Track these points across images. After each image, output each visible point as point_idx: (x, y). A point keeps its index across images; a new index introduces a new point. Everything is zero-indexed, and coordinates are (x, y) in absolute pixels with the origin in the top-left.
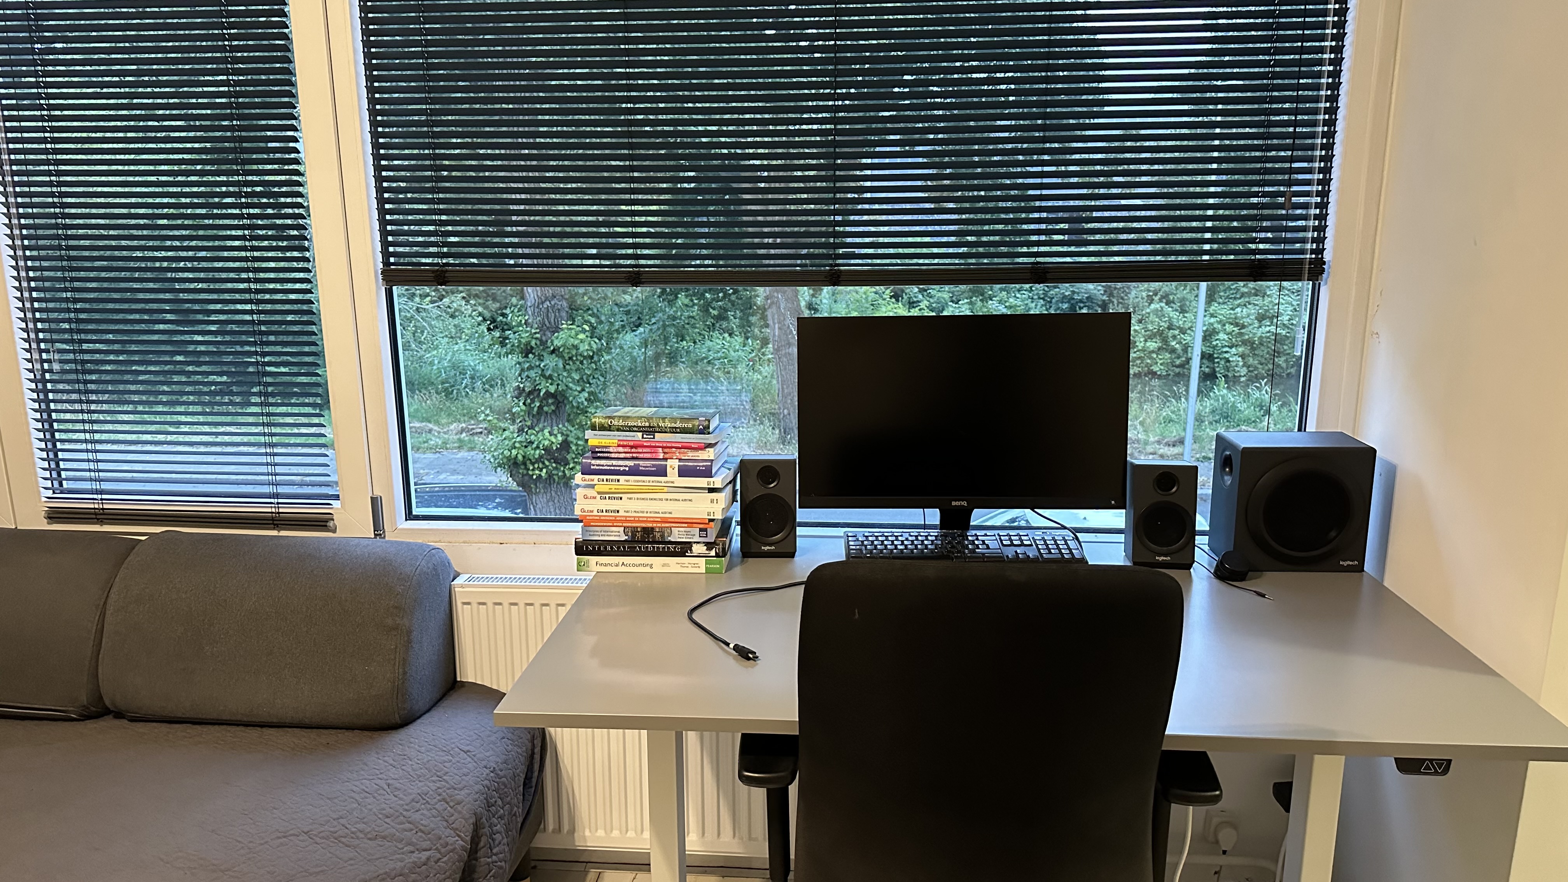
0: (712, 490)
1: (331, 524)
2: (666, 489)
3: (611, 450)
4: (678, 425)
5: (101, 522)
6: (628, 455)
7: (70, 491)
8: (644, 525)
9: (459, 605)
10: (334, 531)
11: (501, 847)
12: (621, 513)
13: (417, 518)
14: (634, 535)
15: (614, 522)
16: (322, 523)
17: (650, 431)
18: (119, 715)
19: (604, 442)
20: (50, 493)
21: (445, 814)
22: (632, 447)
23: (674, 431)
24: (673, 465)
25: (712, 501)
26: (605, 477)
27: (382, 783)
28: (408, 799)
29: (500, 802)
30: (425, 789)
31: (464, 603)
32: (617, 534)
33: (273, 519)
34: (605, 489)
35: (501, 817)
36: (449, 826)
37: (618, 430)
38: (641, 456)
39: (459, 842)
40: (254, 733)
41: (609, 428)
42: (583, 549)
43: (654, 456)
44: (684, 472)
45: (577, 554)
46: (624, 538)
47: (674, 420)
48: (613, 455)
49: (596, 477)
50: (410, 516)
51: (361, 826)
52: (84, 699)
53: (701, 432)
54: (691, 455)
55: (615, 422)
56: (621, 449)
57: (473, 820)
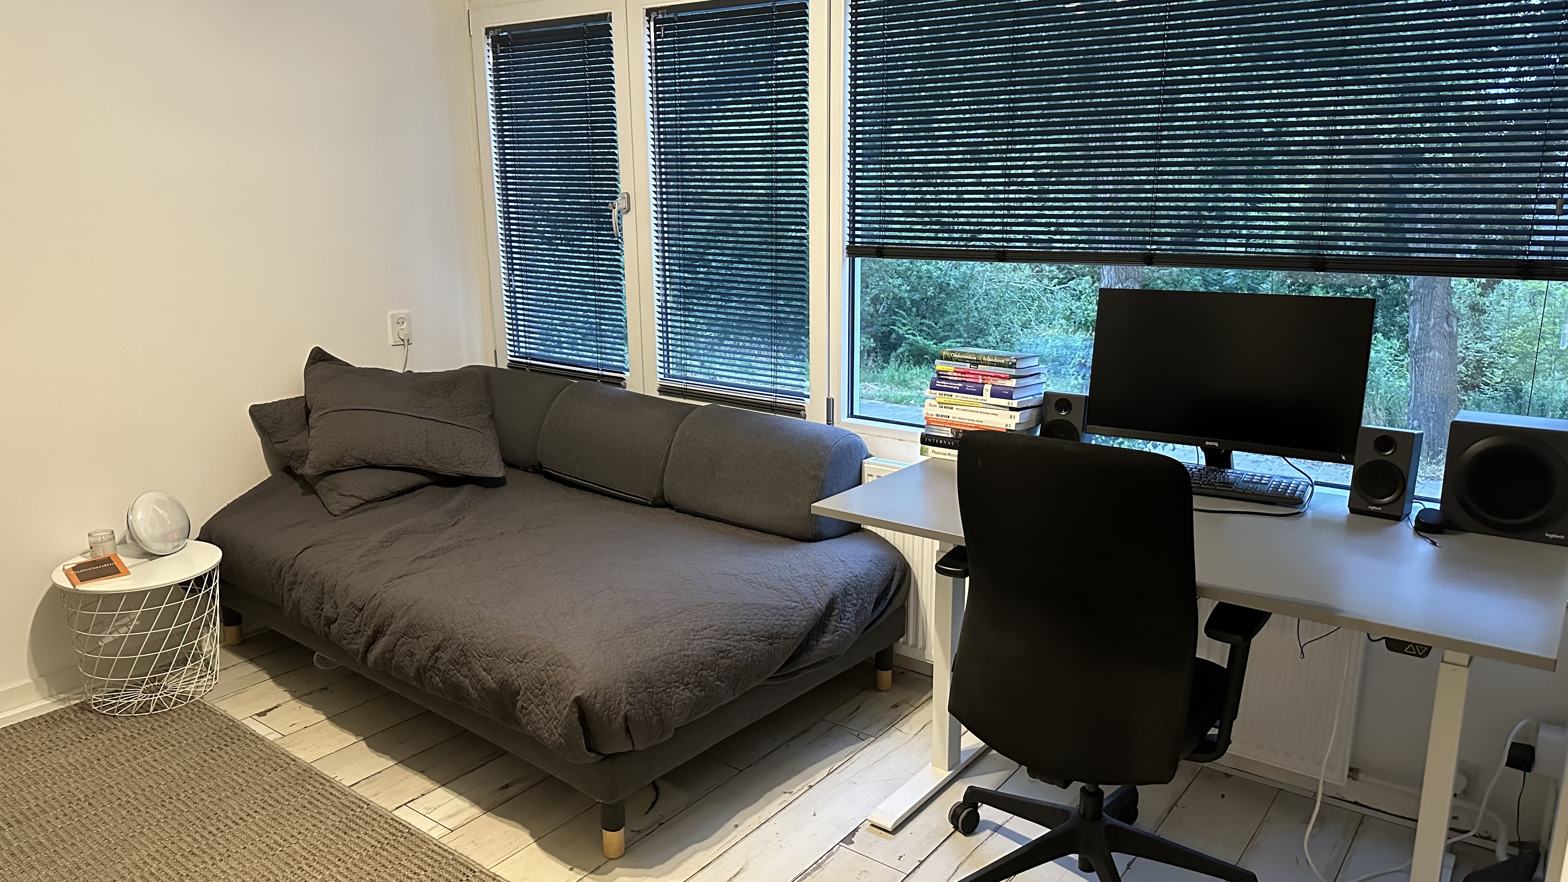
0: (1012, 409)
1: (802, 412)
2: (981, 405)
3: (949, 374)
4: (995, 360)
5: (685, 397)
6: (960, 379)
7: (673, 376)
8: (963, 428)
9: (866, 476)
10: (805, 418)
11: (849, 621)
12: (950, 419)
13: (856, 417)
14: (958, 433)
15: (946, 424)
16: (797, 412)
17: (975, 363)
18: (671, 507)
19: (946, 368)
20: (662, 376)
21: (815, 589)
22: (962, 373)
23: (992, 364)
24: (988, 388)
25: (1011, 417)
26: (944, 393)
27: (787, 565)
28: (796, 575)
29: (855, 596)
30: (809, 573)
31: (869, 475)
32: (947, 433)
33: (771, 406)
34: (942, 400)
35: (854, 605)
36: (815, 595)
37: (957, 361)
38: (968, 380)
39: (820, 604)
40: (734, 528)
41: (951, 359)
42: (926, 440)
43: (976, 381)
44: (993, 395)
45: (922, 443)
46: (951, 436)
47: (993, 357)
48: (950, 378)
49: (938, 392)
50: (851, 415)
51: (765, 581)
52: (655, 493)
53: (1010, 367)
54: (1000, 382)
55: (955, 356)
56: (955, 374)
57: (831, 596)
